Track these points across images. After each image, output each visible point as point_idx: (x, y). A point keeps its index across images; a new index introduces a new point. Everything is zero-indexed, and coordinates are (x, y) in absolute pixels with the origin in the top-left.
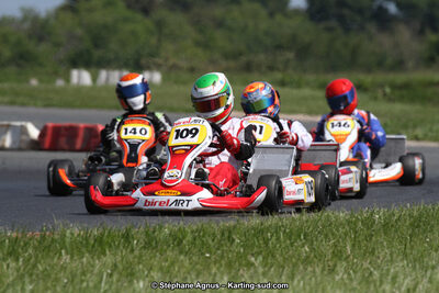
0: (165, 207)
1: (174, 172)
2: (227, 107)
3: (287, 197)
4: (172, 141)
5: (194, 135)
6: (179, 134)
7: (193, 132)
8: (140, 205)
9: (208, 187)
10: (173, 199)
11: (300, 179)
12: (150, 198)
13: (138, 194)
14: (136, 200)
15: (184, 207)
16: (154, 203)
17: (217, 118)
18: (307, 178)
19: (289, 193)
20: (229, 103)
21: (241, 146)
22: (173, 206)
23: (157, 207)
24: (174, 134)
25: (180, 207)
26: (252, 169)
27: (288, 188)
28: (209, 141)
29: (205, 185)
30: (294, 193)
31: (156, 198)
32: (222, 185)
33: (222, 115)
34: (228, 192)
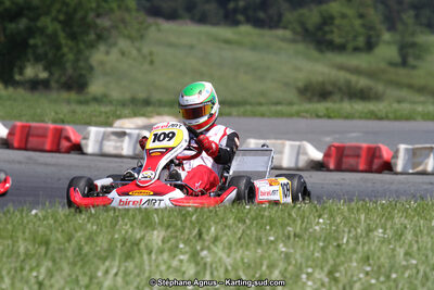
0: (138, 206)
1: (148, 173)
2: (211, 115)
3: (260, 197)
4: (150, 145)
5: (171, 138)
6: (157, 138)
8: (114, 204)
9: (181, 187)
10: (145, 198)
11: (276, 182)
12: (124, 198)
14: (111, 201)
15: (156, 206)
16: (127, 203)
17: (200, 126)
18: (284, 180)
19: (263, 194)
20: (213, 112)
21: (219, 150)
22: (146, 205)
23: (131, 206)
24: (151, 138)
25: (152, 206)
26: (231, 172)
27: (262, 189)
28: (185, 145)
29: (176, 186)
30: (268, 193)
31: (130, 198)
32: (197, 186)
33: (206, 123)
34: (203, 194)
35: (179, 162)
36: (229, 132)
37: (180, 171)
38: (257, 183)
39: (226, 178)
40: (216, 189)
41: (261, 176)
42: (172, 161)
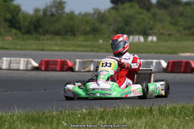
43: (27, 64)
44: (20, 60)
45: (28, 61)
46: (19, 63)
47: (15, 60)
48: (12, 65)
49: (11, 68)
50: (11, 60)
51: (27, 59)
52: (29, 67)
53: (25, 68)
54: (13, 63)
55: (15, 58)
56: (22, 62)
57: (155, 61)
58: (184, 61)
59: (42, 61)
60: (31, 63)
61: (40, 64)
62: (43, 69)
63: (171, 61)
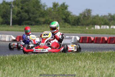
0: (40, 51)
1: (42, 43)
3: (69, 50)
4: (43, 36)
5: (48, 35)
6: (44, 35)
7: (48, 34)
8: (34, 51)
9: (50, 47)
10: (42, 50)
11: (73, 46)
13: (34, 49)
14: (33, 50)
15: (44, 51)
17: (55, 32)
18: (75, 45)
19: (70, 49)
22: (42, 51)
23: (38, 51)
24: (43, 35)
25: (43, 51)
26: (62, 43)
27: (70, 48)
28: (51, 37)
29: (49, 47)
30: (71, 49)
31: (38, 49)
32: (54, 47)
33: (56, 31)
34: (55, 48)
35: (50, 41)
36: (62, 33)
37: (50, 43)
38: (68, 46)
39: (61, 45)
40: (59, 47)
41: (69, 44)
42: (48, 41)
43: (10, 38)
44: (6, 36)
45: (10, 36)
46: (6, 38)
47: (4, 36)
48: (2, 38)
49: (2, 40)
50: (1, 36)
51: (9, 36)
52: (11, 40)
53: (8, 40)
54: (3, 38)
55: (3, 35)
56: (7, 37)
57: (73, 37)
58: (88, 37)
59: (17, 36)
60: (12, 38)
61: (17, 38)
62: (18, 41)
63: (81, 37)
